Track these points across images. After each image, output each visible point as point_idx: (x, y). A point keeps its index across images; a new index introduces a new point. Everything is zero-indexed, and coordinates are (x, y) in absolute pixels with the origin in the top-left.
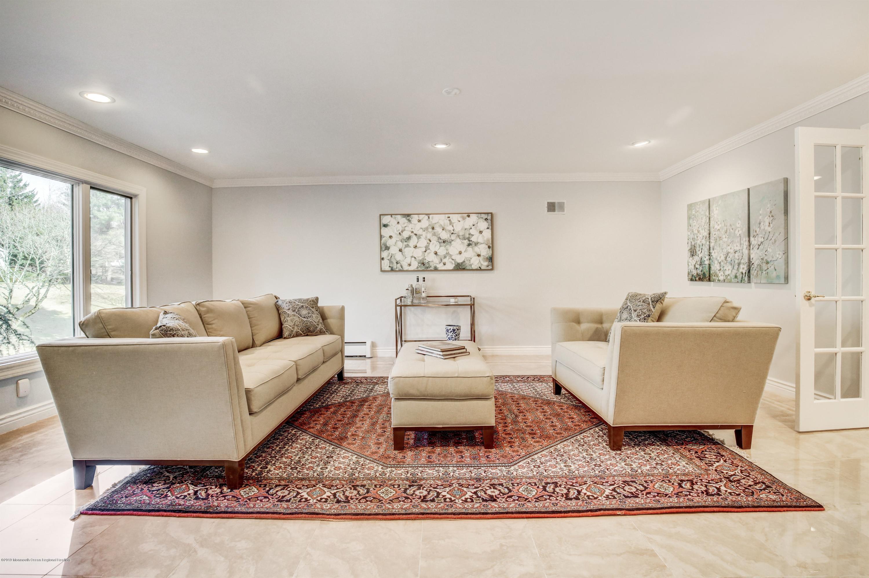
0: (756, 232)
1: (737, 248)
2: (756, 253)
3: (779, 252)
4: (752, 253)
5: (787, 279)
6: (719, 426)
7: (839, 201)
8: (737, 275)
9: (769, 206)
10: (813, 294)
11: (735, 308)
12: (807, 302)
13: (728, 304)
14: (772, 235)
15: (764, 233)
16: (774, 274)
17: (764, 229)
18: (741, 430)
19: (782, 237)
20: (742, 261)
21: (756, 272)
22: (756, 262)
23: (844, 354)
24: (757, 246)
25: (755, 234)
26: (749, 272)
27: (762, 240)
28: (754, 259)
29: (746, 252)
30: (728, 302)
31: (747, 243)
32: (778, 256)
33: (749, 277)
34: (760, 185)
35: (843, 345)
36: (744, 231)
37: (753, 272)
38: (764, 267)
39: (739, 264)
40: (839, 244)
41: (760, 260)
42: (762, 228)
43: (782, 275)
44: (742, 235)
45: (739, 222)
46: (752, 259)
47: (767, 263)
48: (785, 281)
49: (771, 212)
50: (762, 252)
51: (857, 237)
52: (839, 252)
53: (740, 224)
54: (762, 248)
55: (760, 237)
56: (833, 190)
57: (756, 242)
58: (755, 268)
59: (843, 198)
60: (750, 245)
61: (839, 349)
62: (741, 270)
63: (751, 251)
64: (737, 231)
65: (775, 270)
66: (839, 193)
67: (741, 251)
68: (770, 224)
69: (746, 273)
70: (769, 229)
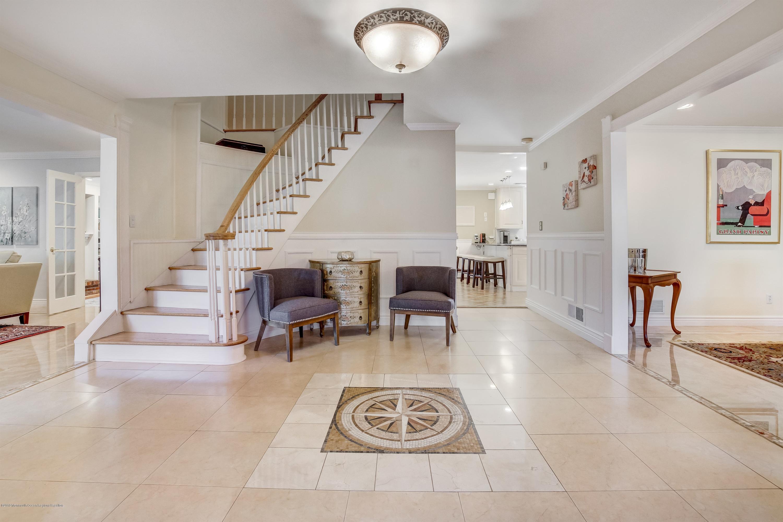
0: (17, 214)
1: (3, 223)
2: (17, 227)
3: (33, 227)
4: (14, 227)
5: (37, 242)
6: (12, 315)
7: (66, 206)
8: (3, 240)
9: (26, 200)
10: (54, 248)
11: (19, 256)
12: (51, 253)
13: (15, 254)
14: (28, 218)
15: (23, 216)
16: (30, 239)
17: (23, 213)
18: (23, 316)
19: (35, 219)
20: (7, 231)
21: (17, 238)
22: (17, 232)
23: (68, 276)
24: (18, 223)
25: (17, 215)
26: (12, 238)
27: (22, 219)
28: (16, 230)
29: (10, 226)
30: (15, 253)
31: (11, 220)
32: (32, 229)
33: (12, 241)
34: (20, 187)
35: (67, 272)
36: (8, 212)
37: (15, 239)
38: (23, 235)
39: (4, 233)
40: (65, 226)
41: (20, 231)
42: (22, 212)
43: (35, 239)
44: (7, 216)
45: (5, 207)
46: (15, 230)
47: (25, 233)
48: (36, 243)
49: (28, 204)
50: (21, 227)
51: (73, 224)
52: (66, 229)
53: (5, 208)
54: (22, 224)
55: (20, 218)
56: (63, 201)
57: (17, 221)
58: (16, 236)
59: (67, 205)
60: (13, 222)
61: (66, 274)
62: (6, 237)
63: (14, 226)
64: (3, 212)
65: (30, 237)
66: (65, 202)
67: (6, 225)
68: (27, 211)
69: (9, 239)
70: (27, 214)
